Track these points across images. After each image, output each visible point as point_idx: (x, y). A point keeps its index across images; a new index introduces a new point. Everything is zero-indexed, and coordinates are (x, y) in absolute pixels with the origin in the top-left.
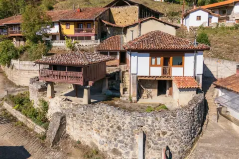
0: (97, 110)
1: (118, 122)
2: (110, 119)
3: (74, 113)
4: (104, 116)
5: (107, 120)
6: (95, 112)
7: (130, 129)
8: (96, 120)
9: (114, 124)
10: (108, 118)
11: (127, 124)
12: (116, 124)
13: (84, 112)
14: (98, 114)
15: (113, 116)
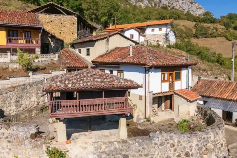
0: (158, 140)
1: (184, 148)
2: (176, 147)
3: (124, 153)
4: (169, 145)
5: (172, 149)
6: (155, 144)
7: (198, 152)
8: (158, 154)
9: (182, 151)
10: (174, 145)
11: (194, 147)
12: (183, 150)
13: (141, 148)
14: (160, 145)
15: (179, 142)
